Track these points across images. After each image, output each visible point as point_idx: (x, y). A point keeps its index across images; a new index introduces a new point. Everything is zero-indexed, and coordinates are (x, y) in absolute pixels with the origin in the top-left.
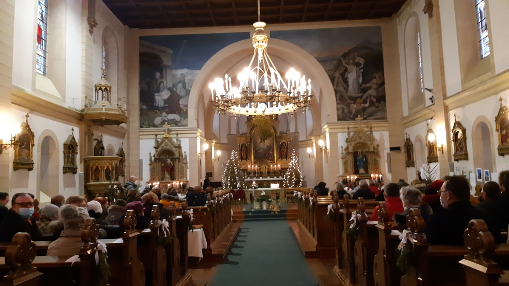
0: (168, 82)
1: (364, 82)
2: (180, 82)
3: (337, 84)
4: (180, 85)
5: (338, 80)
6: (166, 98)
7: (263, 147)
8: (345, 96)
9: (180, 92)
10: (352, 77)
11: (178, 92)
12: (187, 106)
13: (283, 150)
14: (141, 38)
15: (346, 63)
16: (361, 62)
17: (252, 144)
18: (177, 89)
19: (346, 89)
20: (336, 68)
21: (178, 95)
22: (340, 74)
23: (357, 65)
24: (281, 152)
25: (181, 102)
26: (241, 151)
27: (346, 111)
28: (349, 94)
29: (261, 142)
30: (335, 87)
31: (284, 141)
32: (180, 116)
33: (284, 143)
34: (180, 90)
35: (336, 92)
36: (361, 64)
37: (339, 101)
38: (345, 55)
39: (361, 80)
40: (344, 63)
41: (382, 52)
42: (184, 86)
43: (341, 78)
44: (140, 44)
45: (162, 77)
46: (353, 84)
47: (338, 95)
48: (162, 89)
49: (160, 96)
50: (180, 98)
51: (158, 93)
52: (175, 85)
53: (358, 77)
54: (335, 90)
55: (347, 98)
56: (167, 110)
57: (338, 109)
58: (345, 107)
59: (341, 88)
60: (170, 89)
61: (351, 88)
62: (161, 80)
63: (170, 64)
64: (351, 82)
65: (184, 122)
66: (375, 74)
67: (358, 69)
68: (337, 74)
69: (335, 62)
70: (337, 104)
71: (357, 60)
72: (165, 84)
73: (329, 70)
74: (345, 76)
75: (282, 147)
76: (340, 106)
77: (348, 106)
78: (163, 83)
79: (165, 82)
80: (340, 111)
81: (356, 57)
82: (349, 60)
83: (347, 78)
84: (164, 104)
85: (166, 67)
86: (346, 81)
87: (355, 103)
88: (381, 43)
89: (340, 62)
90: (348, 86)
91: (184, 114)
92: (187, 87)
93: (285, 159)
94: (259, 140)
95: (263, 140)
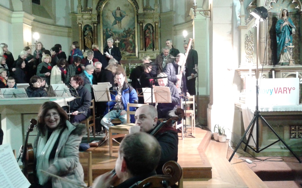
7: (117, 31)
13: (148, 35)
17: (102, 26)
24: (145, 39)
26: (84, 36)
29: (115, 23)
31: (149, 21)
33: (150, 24)
75: (147, 31)
93: (151, 50)
94: (113, 20)
95: (118, 20)
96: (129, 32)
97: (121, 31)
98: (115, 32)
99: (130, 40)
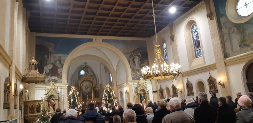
0: (52, 60)
1: (141, 63)
2: (58, 60)
3: (131, 64)
4: (58, 62)
5: (131, 62)
6: (50, 68)
8: (134, 69)
9: (58, 65)
10: (137, 61)
11: (57, 65)
12: (62, 72)
14: (36, 37)
15: (134, 55)
16: (139, 55)
17: (81, 91)
18: (56, 64)
19: (135, 66)
20: (130, 57)
21: (57, 67)
22: (132, 59)
23: (138, 56)
24: (95, 94)
25: (59, 70)
27: (135, 75)
28: (136, 68)
30: (130, 65)
32: (58, 78)
34: (58, 64)
35: (131, 67)
36: (139, 56)
37: (132, 71)
38: (134, 52)
39: (140, 63)
40: (133, 55)
41: (147, 51)
42: (60, 63)
43: (132, 61)
44: (36, 40)
45: (48, 57)
46: (137, 64)
47: (132, 69)
48: (48, 64)
49: (47, 67)
50: (58, 68)
51: (46, 65)
52: (55, 62)
53: (139, 61)
54: (130, 66)
55: (135, 70)
56: (51, 74)
57: (132, 75)
58: (135, 73)
59: (133, 66)
60: (53, 64)
61: (136, 65)
62: (48, 59)
63: (53, 51)
64: (136, 63)
65: (60, 80)
66: (145, 60)
67: (139, 58)
68: (131, 60)
69: (130, 54)
70: (132, 72)
71: (138, 54)
72: (50, 61)
73: (127, 58)
74: (134, 61)
75: (96, 92)
76: (132, 73)
77: (136, 73)
78: (49, 60)
79: (50, 60)
80: (133, 75)
81: (138, 53)
82: (135, 54)
83: (135, 61)
84: (49, 71)
85: (51, 52)
86: (134, 63)
87: (138, 72)
88: (147, 47)
89: (132, 55)
90: (135, 65)
91: (60, 77)
92: (62, 63)
93: (98, 98)
94: (85, 89)
95: (86, 89)
96: (90, 93)
97: (88, 92)
98: (85, 93)
99: (91, 95)
